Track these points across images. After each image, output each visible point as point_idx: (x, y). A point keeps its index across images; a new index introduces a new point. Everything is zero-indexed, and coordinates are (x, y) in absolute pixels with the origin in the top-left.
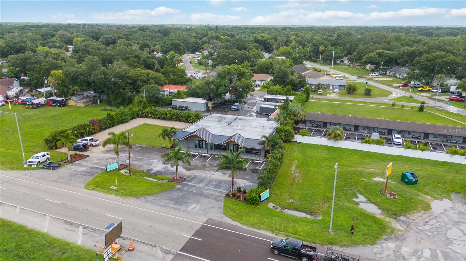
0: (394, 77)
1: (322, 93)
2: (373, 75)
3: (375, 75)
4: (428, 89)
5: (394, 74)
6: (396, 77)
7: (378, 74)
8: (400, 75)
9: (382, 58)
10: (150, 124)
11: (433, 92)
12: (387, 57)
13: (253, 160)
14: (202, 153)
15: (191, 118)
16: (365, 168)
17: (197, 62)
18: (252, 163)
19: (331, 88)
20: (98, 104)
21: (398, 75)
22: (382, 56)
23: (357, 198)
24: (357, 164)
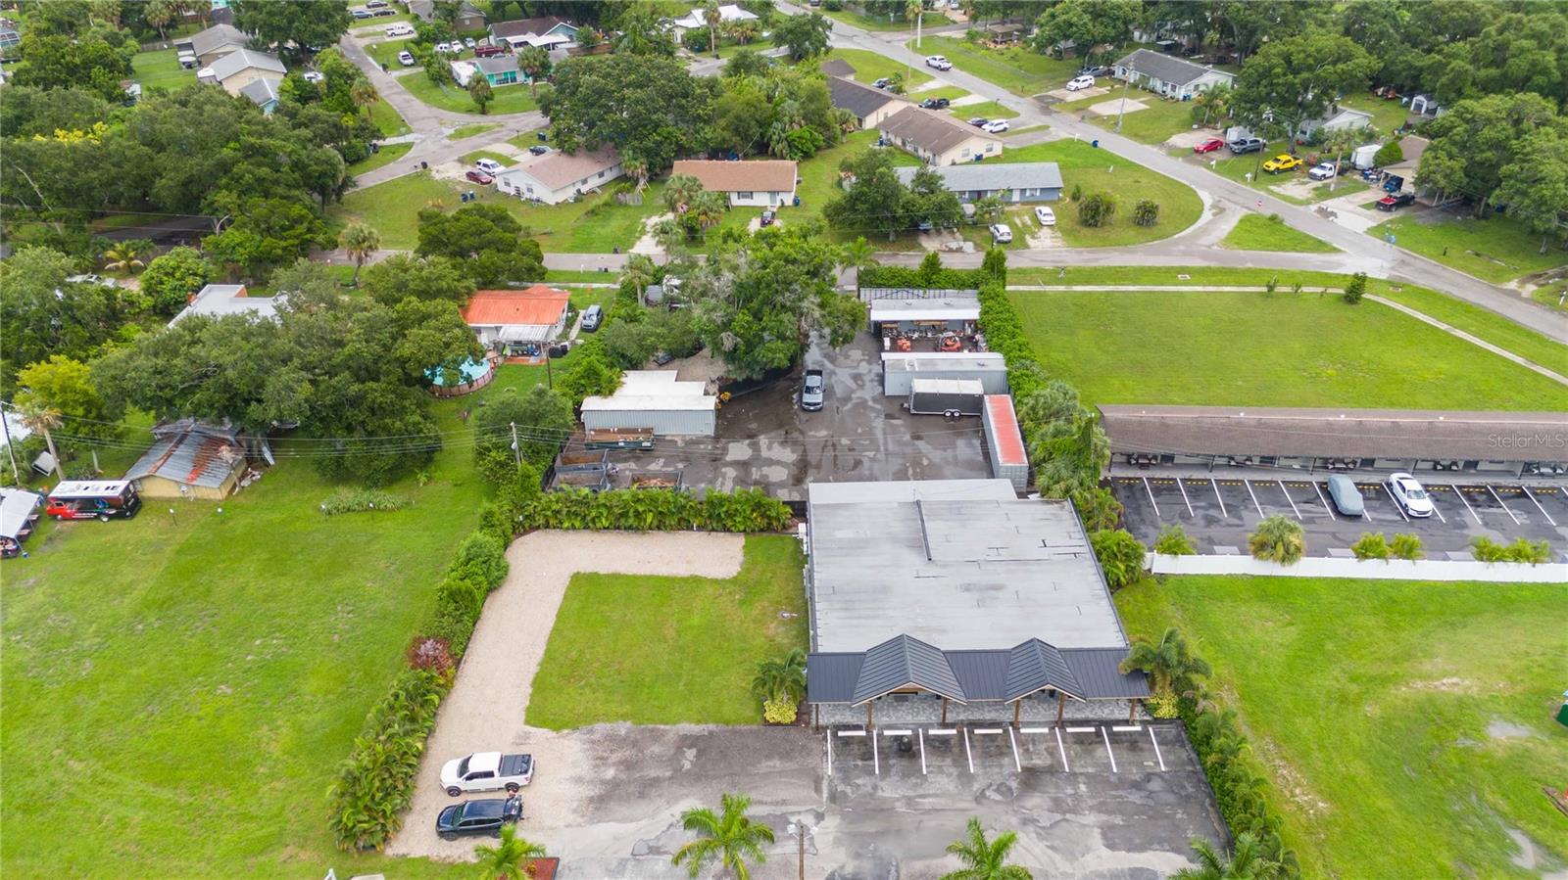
0: (1144, 89)
2: (1080, 85)
3: (1086, 84)
5: (1144, 79)
6: (1153, 91)
7: (1093, 82)
8: (1165, 84)
9: (1102, 23)
10: (597, 575)
12: (1118, 19)
13: (1109, 724)
14: (921, 725)
15: (738, 519)
16: (1429, 677)
17: (411, 61)
18: (1115, 739)
19: (1016, 197)
20: (267, 465)
21: (1158, 85)
22: (1100, 16)
23: (1518, 850)
24: (1395, 660)
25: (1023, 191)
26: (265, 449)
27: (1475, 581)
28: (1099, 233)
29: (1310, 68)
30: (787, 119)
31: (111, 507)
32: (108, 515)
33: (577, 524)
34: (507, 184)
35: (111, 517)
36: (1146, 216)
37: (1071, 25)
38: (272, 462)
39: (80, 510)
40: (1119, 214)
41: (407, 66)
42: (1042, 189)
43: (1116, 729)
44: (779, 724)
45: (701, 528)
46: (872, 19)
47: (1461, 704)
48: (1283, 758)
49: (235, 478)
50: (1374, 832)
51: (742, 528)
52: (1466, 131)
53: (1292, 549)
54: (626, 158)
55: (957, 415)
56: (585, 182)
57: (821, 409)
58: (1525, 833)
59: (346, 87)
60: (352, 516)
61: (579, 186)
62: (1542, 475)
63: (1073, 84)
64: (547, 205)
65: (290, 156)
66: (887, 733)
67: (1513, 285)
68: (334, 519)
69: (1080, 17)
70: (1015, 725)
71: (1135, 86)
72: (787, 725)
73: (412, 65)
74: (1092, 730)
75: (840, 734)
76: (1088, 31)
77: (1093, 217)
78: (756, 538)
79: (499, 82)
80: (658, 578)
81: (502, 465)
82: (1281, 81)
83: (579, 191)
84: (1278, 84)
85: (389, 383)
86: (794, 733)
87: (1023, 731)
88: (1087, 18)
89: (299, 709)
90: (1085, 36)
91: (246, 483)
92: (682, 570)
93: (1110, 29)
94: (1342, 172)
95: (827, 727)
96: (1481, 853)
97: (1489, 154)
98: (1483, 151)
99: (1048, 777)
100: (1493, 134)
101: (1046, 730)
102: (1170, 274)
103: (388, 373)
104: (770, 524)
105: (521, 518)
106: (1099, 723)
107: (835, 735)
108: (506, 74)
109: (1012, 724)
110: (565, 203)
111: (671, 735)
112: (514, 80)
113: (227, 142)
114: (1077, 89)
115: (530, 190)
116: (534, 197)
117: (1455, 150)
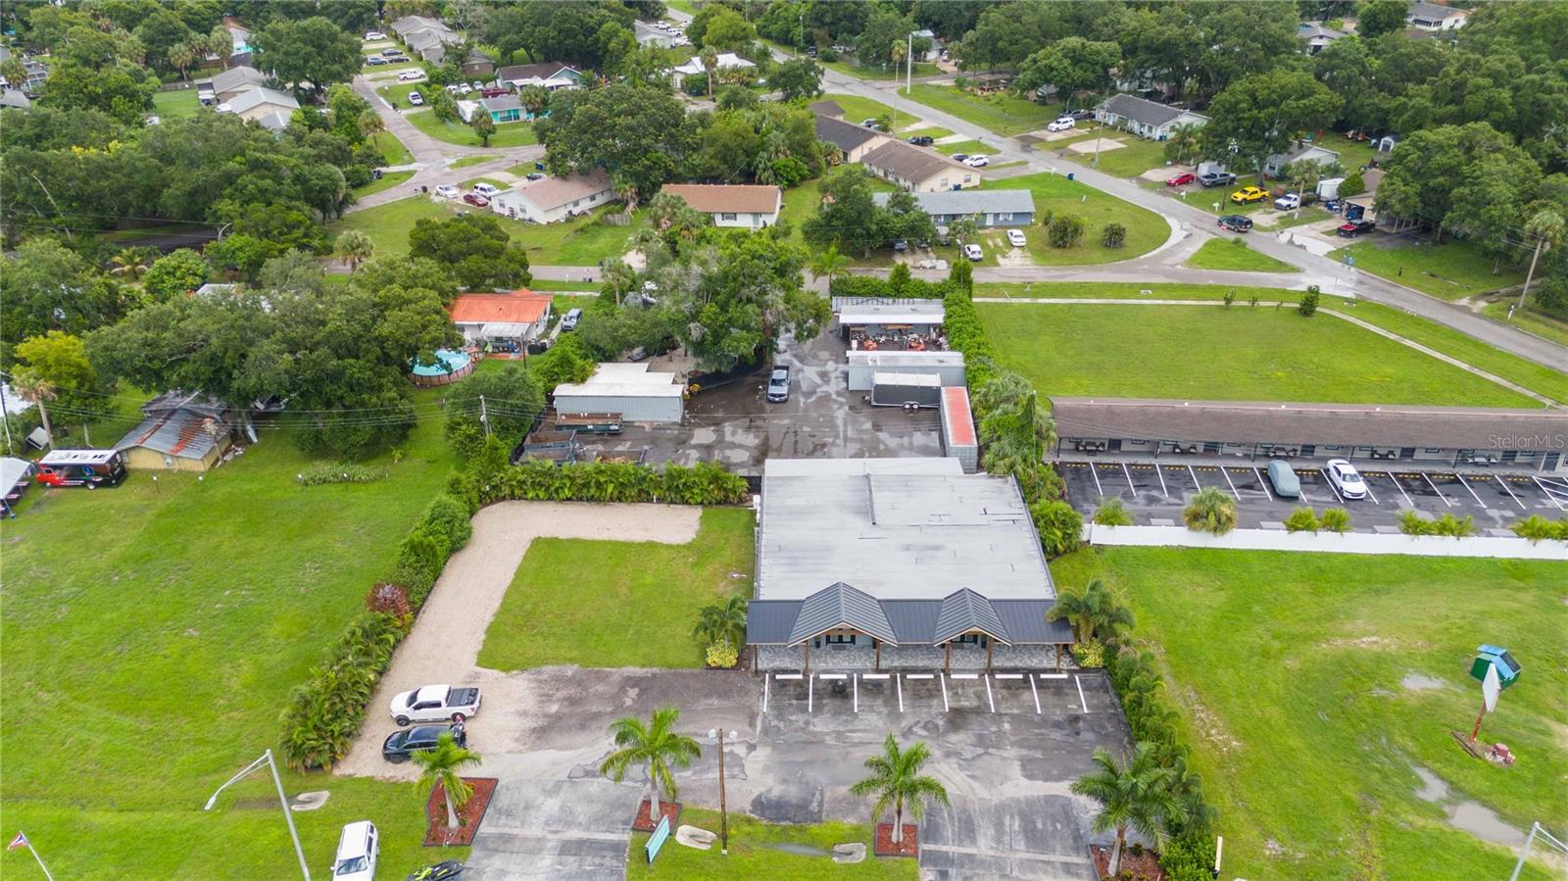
1: (981, 256)
2: (1062, 127)
3: (1067, 126)
4: (1260, 195)
5: (1123, 122)
6: (1131, 132)
7: (1073, 123)
9: (1082, 68)
10: (556, 538)
12: (1097, 63)
13: (1037, 672)
14: (855, 671)
15: (696, 491)
16: (1350, 636)
17: (420, 101)
18: (1042, 685)
19: (990, 221)
20: (250, 442)
21: (1135, 126)
22: (1080, 61)
23: (1422, 784)
24: (1318, 620)
25: (997, 215)
26: (249, 427)
27: (1401, 555)
28: (1069, 253)
29: (1274, 104)
30: (772, 149)
31: (97, 475)
32: (95, 483)
33: (542, 494)
34: (502, 205)
35: (97, 485)
36: (1114, 239)
37: (1052, 69)
38: (255, 440)
39: (69, 477)
40: (1087, 237)
41: (416, 105)
42: (1014, 214)
43: (1043, 676)
44: (720, 668)
45: (660, 500)
46: (867, 69)
47: (1379, 659)
48: (1203, 703)
49: (218, 453)
50: (1283, 767)
51: (699, 500)
52: (1419, 157)
53: (1223, 519)
54: (617, 181)
55: (916, 407)
56: (576, 204)
57: (786, 401)
58: (1432, 771)
59: (354, 119)
60: (326, 487)
61: (570, 207)
62: (1476, 464)
63: (1053, 126)
64: (539, 225)
65: (292, 170)
66: (823, 677)
67: (1464, 302)
68: (309, 489)
69: (1060, 61)
70: (946, 672)
71: (1114, 128)
72: (727, 669)
73: (421, 104)
74: (1020, 676)
75: (778, 677)
76: (1068, 75)
77: (1061, 238)
78: (714, 510)
79: (502, 119)
80: (615, 543)
81: (472, 439)
82: (1246, 115)
83: (570, 212)
84: (1244, 118)
85: (368, 361)
86: (733, 675)
87: (953, 676)
88: (1066, 62)
89: (261, 650)
90: (1066, 80)
91: (228, 457)
92: (639, 536)
93: (1089, 73)
94: (1305, 203)
95: (766, 672)
96: (1386, 787)
97: (1441, 179)
98: (1436, 177)
99: (974, 716)
100: (1445, 160)
101: (975, 676)
102: (1134, 289)
103: (368, 351)
104: (727, 497)
105: (488, 488)
106: (1027, 671)
107: (773, 678)
108: (509, 111)
109: (943, 671)
110: (557, 223)
111: (616, 677)
112: (517, 117)
113: (234, 156)
114: (1058, 130)
115: (523, 211)
116: (527, 217)
117: (1408, 176)
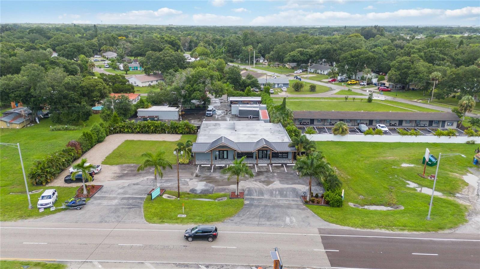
0: (316, 73)
1: (273, 92)
2: (298, 72)
3: (300, 72)
4: (355, 82)
5: (316, 71)
6: (318, 73)
7: (301, 71)
8: (321, 71)
9: (303, 56)
10: (133, 140)
11: (361, 85)
12: (307, 55)
13: (286, 164)
14: (227, 164)
15: (180, 129)
16: (385, 157)
18: (287, 167)
19: (276, 86)
21: (319, 71)
22: (303, 54)
23: (409, 184)
24: (375, 154)
25: (278, 84)
26: (37, 118)
27: (400, 142)
28: (299, 92)
33: (130, 130)
36: (313, 89)
37: (295, 56)
38: (38, 123)
40: (305, 88)
42: (284, 84)
43: (287, 165)
44: (183, 164)
45: (168, 133)
47: (394, 161)
48: (338, 170)
49: (25, 124)
50: (364, 181)
51: (181, 131)
53: (344, 130)
55: (252, 117)
56: (152, 82)
57: (212, 116)
58: (411, 181)
60: (60, 132)
61: (150, 83)
62: (421, 126)
63: (296, 72)
64: (140, 87)
66: (216, 165)
67: (415, 100)
68: (54, 132)
69: (297, 54)
70: (257, 164)
71: (313, 73)
73: (108, 67)
74: (281, 165)
75: (202, 165)
76: (299, 57)
77: (297, 88)
78: (184, 135)
79: (133, 70)
80: (153, 141)
81: (109, 115)
86: (187, 165)
87: (259, 165)
88: (299, 54)
89: (28, 161)
90: (299, 59)
91: (28, 126)
92: (161, 140)
93: (305, 57)
94: (368, 84)
95: (198, 165)
96: (397, 185)
99: (265, 173)
101: (266, 165)
102: (318, 98)
104: (190, 131)
105: (112, 129)
106: (283, 164)
107: (200, 166)
108: (135, 67)
109: (256, 164)
112: (137, 69)
115: (135, 83)
116: (136, 85)
